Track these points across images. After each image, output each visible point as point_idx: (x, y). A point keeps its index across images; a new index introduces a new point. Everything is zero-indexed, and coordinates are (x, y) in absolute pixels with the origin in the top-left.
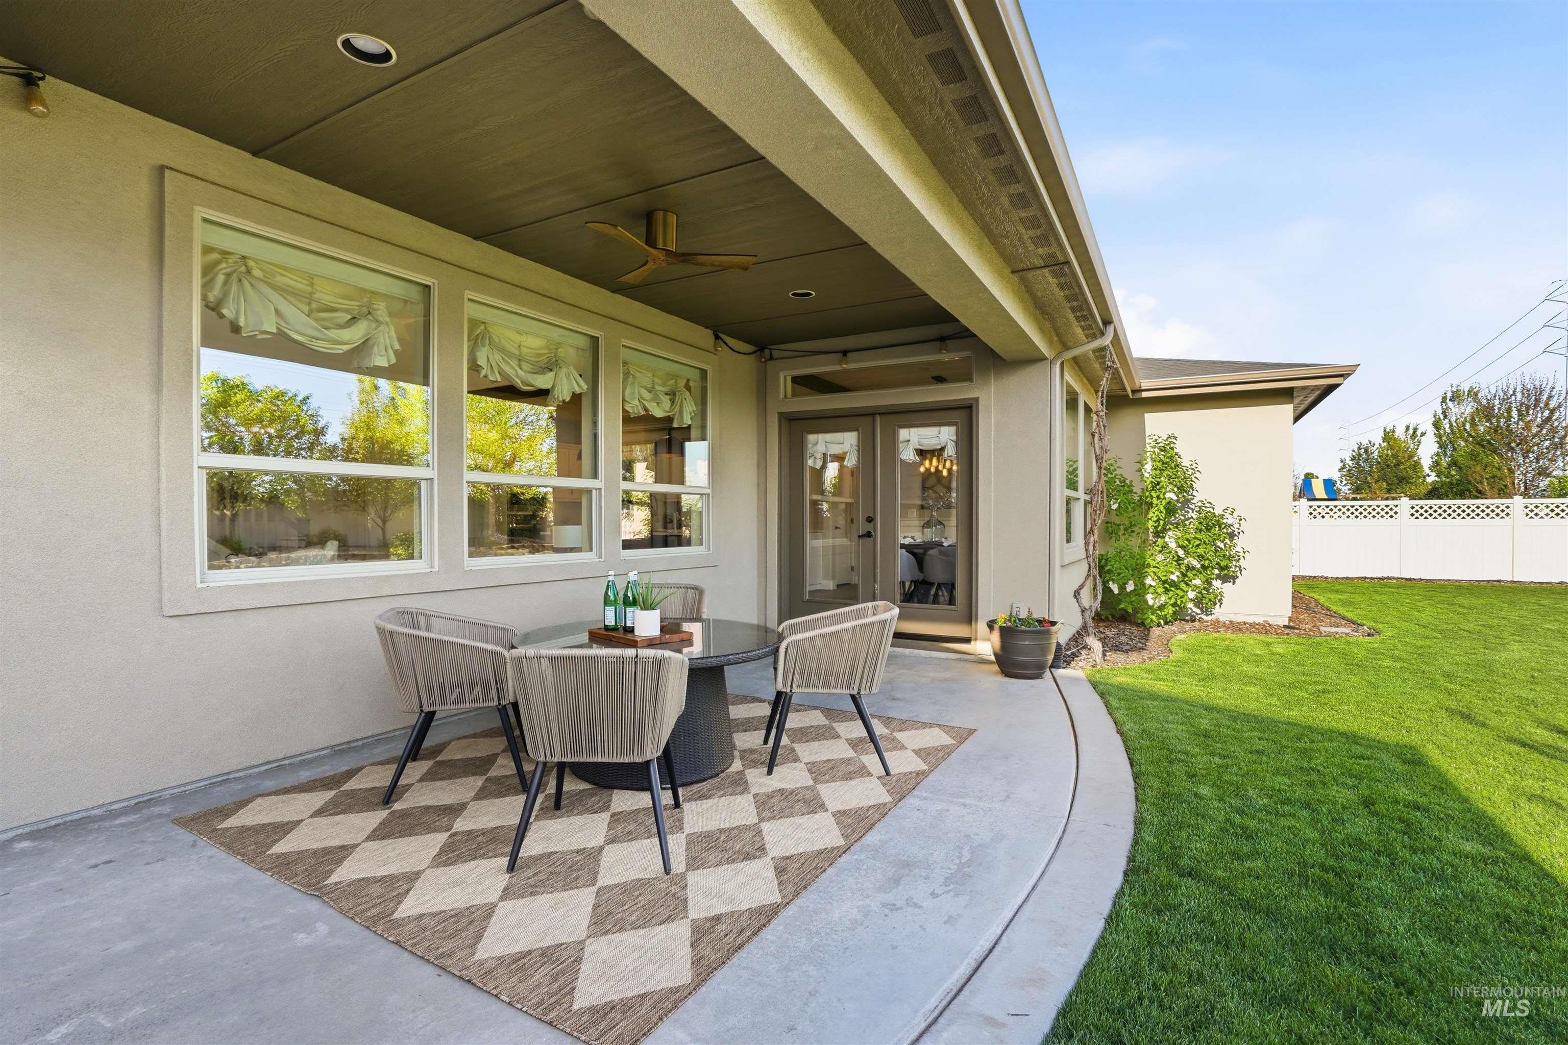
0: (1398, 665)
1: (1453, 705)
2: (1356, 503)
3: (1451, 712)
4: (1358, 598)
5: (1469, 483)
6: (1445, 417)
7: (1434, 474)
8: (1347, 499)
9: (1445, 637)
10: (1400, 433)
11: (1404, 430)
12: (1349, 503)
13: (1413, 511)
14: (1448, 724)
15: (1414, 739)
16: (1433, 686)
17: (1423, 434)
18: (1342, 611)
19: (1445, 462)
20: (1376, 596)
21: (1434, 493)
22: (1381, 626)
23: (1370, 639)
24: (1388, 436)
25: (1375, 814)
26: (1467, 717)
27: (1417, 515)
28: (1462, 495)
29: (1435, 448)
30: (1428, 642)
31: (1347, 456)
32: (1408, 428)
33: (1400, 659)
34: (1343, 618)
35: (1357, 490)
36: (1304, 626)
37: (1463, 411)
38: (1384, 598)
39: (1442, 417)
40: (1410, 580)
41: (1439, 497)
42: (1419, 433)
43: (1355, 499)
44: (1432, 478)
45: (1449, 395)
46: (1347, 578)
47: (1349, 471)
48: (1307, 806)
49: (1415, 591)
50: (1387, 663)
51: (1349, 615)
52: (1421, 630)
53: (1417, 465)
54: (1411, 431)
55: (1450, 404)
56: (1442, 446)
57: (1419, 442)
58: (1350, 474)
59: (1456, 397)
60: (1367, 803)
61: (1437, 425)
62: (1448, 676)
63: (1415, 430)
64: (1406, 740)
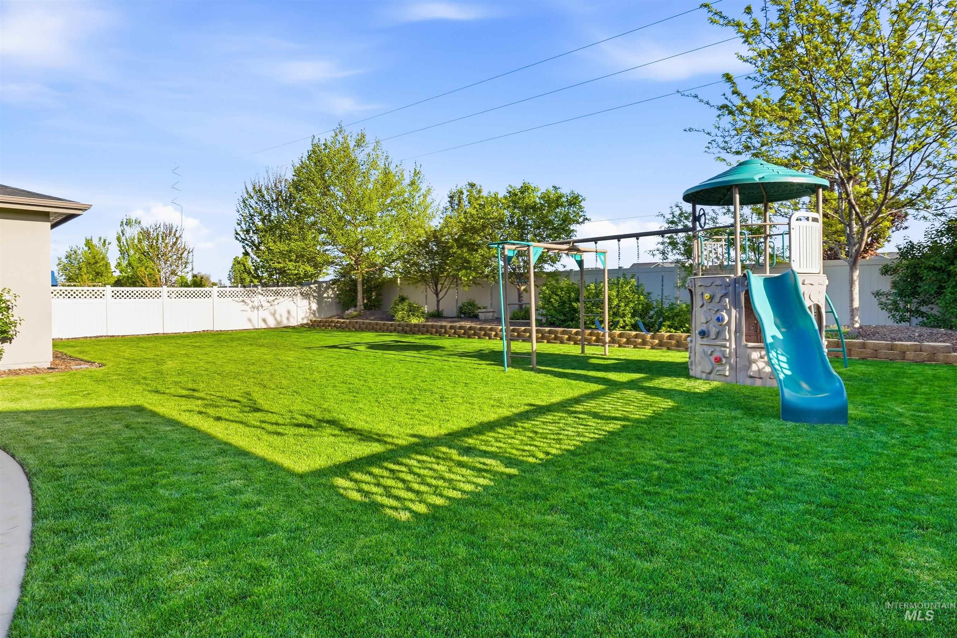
0: (121, 377)
1: (150, 389)
2: (69, 289)
3: (150, 391)
4: (87, 349)
5: (138, 277)
6: (123, 234)
7: (118, 271)
8: (63, 286)
9: (138, 363)
10: (95, 242)
11: (98, 240)
12: (64, 288)
13: (113, 294)
14: (150, 396)
15: (138, 403)
16: (139, 383)
17: (110, 243)
18: (80, 356)
19: (125, 263)
20: (96, 347)
21: (118, 283)
22: (104, 362)
23: (101, 368)
24: (88, 243)
25: (132, 429)
26: (157, 392)
27: (115, 296)
28: (134, 284)
29: (118, 254)
30: (131, 366)
31: (63, 255)
32: (100, 239)
33: (120, 375)
34: (82, 360)
35: (70, 279)
36: (60, 367)
37: (132, 232)
38: (102, 347)
39: (121, 235)
40: (113, 336)
41: (122, 285)
42: (107, 243)
43: (68, 286)
44: (117, 274)
45: (125, 221)
46: (75, 338)
47: (64, 266)
48: (103, 433)
49: (117, 342)
50: (115, 377)
51: (85, 358)
52: (127, 361)
53: (107, 265)
54: (102, 241)
55: (125, 226)
56: (122, 252)
57: (108, 249)
58: (65, 269)
59: (128, 223)
60: (127, 426)
61: (119, 239)
62: (144, 378)
63: (104, 242)
64: (135, 404)
